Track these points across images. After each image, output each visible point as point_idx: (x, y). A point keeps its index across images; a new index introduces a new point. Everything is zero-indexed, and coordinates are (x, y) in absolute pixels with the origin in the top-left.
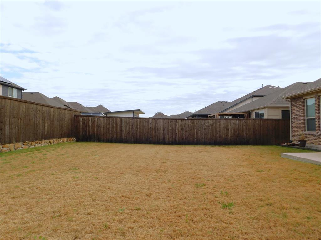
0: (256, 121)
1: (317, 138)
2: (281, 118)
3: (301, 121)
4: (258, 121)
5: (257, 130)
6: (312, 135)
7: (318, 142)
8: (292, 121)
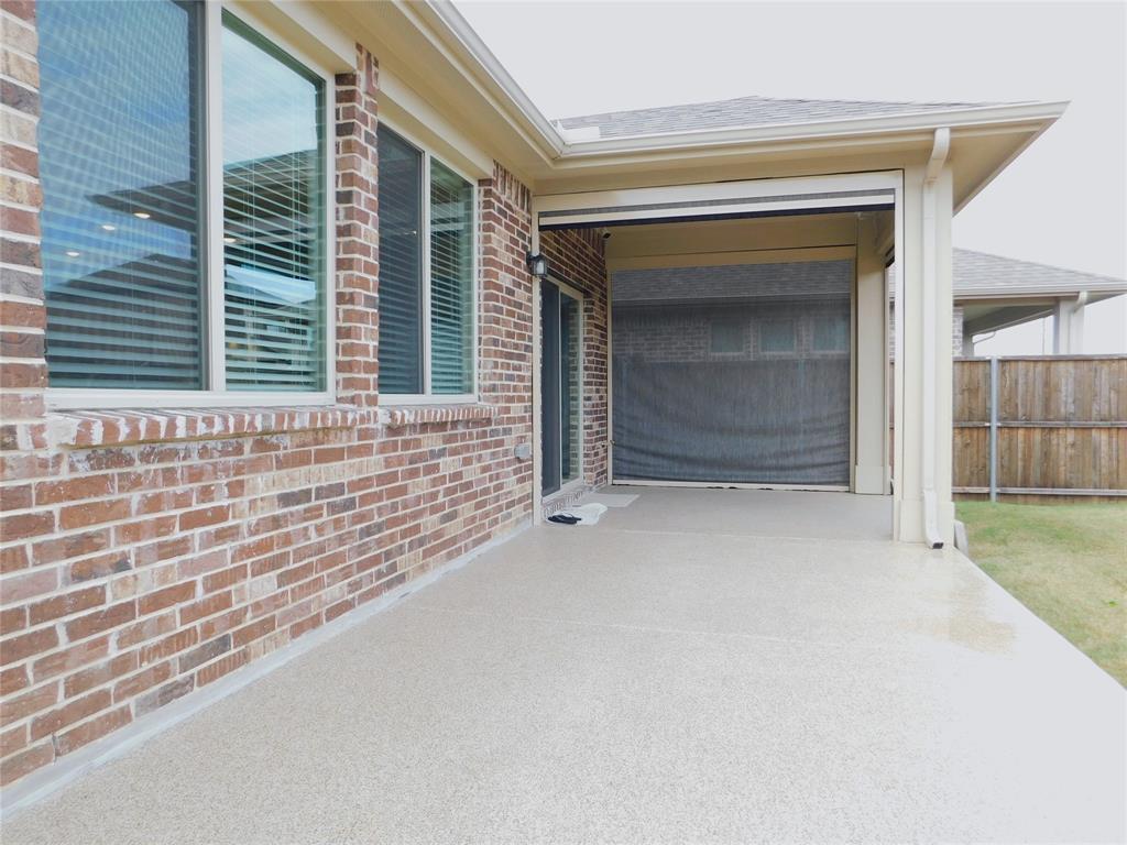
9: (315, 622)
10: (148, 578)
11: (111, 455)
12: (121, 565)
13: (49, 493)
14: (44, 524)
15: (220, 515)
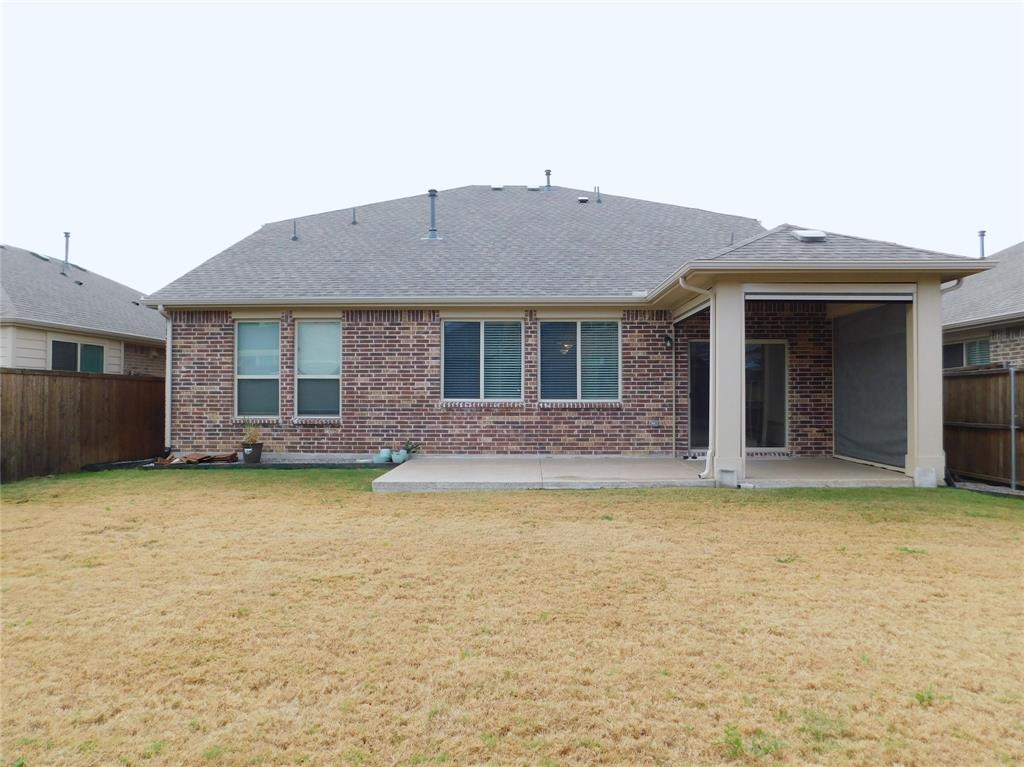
0: (31, 377)
1: (285, 435)
2: (50, 368)
3: (219, 384)
4: (34, 378)
5: (31, 418)
6: (265, 425)
7: (289, 445)
8: (173, 384)
9: (506, 453)
10: (457, 431)
11: (450, 409)
12: (452, 427)
13: (439, 414)
14: (438, 419)
15: (475, 423)
